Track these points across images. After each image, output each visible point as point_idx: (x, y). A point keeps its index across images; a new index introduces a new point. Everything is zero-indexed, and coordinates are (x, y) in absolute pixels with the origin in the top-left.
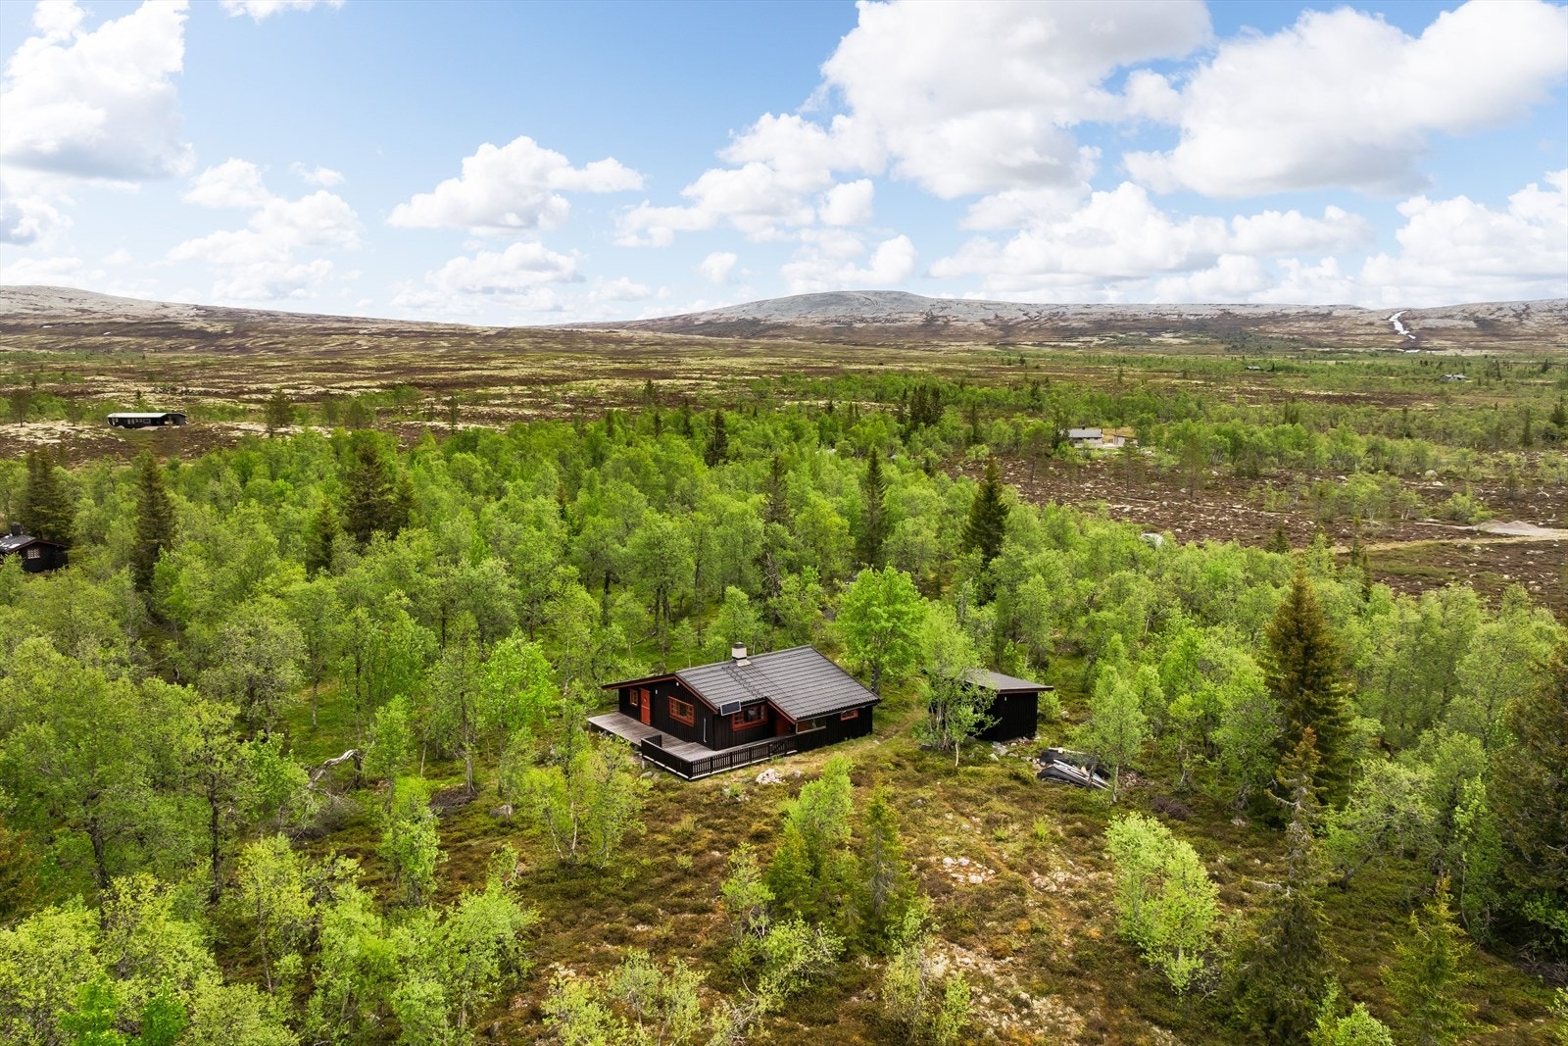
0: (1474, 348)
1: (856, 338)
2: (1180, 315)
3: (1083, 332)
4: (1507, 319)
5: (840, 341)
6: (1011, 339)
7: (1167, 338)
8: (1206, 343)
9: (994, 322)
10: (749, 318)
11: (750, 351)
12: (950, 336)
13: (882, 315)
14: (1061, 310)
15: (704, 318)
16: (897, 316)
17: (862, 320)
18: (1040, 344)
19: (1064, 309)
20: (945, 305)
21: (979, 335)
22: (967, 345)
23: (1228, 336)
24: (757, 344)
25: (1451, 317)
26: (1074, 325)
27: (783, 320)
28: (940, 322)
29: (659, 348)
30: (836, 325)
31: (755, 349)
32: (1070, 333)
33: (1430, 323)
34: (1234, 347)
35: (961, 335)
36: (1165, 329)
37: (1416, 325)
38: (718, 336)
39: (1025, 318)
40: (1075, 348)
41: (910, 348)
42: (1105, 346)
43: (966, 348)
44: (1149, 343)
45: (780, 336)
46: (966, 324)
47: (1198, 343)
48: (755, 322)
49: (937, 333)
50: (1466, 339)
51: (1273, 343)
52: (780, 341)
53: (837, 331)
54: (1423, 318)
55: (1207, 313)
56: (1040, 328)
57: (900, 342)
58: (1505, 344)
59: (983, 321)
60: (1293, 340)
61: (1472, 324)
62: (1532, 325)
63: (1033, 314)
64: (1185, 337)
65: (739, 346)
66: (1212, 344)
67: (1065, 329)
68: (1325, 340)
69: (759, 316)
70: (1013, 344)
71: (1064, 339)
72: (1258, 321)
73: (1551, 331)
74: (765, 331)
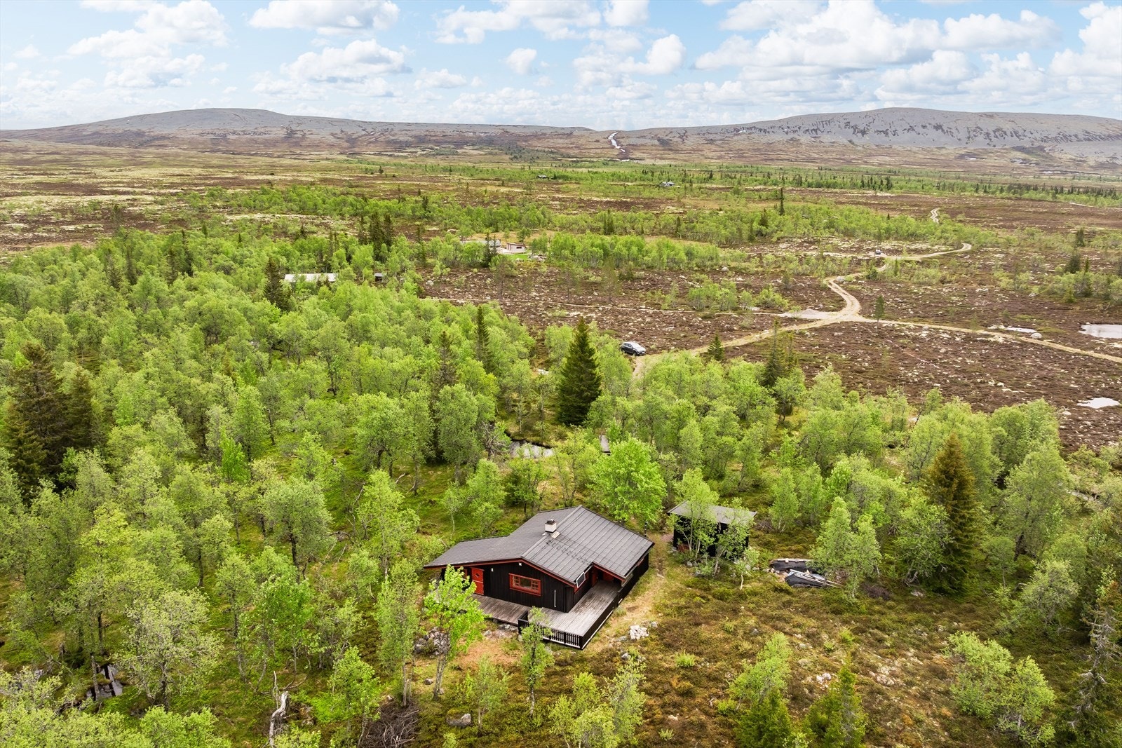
0: (661, 158)
1: (232, 148)
2: (474, 133)
3: (408, 145)
4: (675, 139)
5: (218, 151)
6: (357, 150)
7: (468, 150)
8: (496, 154)
9: (340, 136)
10: (134, 129)
11: (145, 160)
12: (308, 146)
13: (250, 129)
14: (390, 127)
15: (90, 131)
16: (263, 130)
17: (234, 133)
18: (380, 154)
19: (392, 127)
20: (300, 120)
21: (332, 146)
22: (325, 154)
23: (509, 149)
24: (149, 154)
25: (644, 137)
26: (401, 139)
27: (165, 132)
28: (299, 135)
29: (57, 157)
30: (213, 137)
31: (148, 158)
32: (401, 146)
33: (633, 141)
34: (515, 157)
35: (317, 146)
36: (466, 143)
37: (625, 142)
38: (109, 145)
39: (364, 133)
40: (406, 157)
41: (279, 157)
42: (427, 156)
43: (325, 156)
44: (457, 154)
45: (166, 146)
46: (319, 137)
47: (490, 154)
48: (140, 134)
49: (297, 144)
50: (655, 152)
51: (540, 154)
52: (167, 150)
53: (215, 142)
54: (628, 137)
55: (493, 132)
56: (376, 141)
57: (270, 151)
58: (677, 156)
59: (332, 134)
60: (552, 152)
61: (656, 142)
62: (690, 142)
63: (369, 130)
64: (480, 149)
65: (132, 155)
66: (500, 154)
67: (395, 142)
68: (572, 152)
69: (144, 129)
70: (359, 154)
71: (396, 149)
72: (526, 138)
73: (700, 147)
74: (151, 141)
